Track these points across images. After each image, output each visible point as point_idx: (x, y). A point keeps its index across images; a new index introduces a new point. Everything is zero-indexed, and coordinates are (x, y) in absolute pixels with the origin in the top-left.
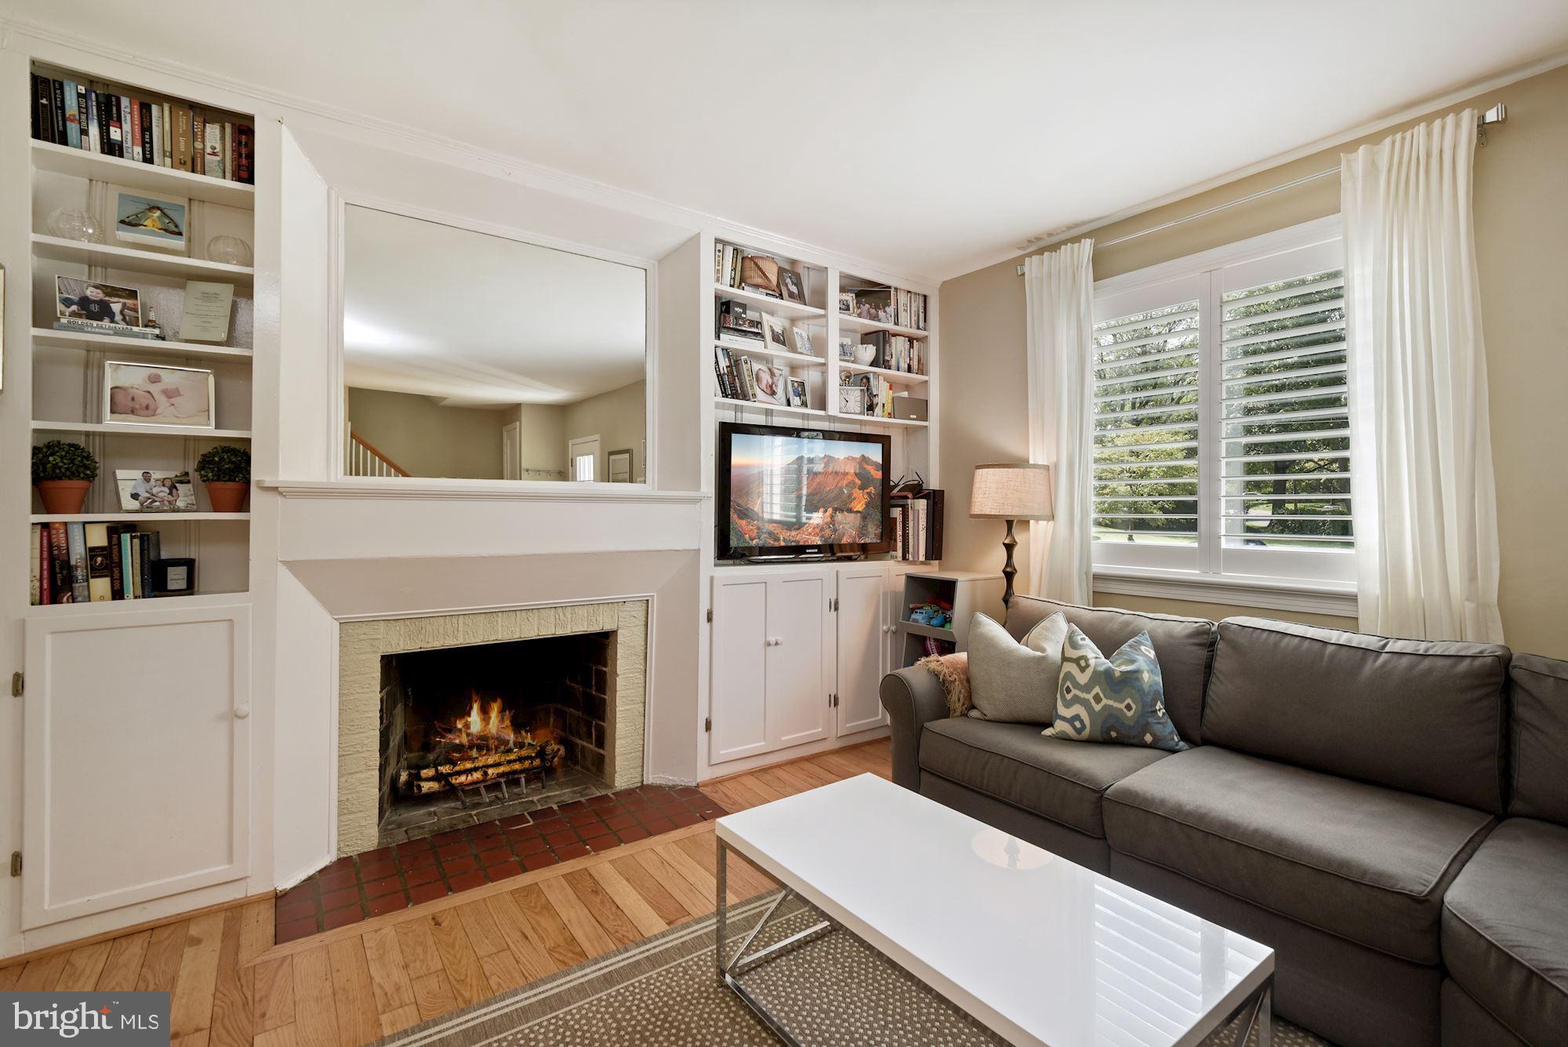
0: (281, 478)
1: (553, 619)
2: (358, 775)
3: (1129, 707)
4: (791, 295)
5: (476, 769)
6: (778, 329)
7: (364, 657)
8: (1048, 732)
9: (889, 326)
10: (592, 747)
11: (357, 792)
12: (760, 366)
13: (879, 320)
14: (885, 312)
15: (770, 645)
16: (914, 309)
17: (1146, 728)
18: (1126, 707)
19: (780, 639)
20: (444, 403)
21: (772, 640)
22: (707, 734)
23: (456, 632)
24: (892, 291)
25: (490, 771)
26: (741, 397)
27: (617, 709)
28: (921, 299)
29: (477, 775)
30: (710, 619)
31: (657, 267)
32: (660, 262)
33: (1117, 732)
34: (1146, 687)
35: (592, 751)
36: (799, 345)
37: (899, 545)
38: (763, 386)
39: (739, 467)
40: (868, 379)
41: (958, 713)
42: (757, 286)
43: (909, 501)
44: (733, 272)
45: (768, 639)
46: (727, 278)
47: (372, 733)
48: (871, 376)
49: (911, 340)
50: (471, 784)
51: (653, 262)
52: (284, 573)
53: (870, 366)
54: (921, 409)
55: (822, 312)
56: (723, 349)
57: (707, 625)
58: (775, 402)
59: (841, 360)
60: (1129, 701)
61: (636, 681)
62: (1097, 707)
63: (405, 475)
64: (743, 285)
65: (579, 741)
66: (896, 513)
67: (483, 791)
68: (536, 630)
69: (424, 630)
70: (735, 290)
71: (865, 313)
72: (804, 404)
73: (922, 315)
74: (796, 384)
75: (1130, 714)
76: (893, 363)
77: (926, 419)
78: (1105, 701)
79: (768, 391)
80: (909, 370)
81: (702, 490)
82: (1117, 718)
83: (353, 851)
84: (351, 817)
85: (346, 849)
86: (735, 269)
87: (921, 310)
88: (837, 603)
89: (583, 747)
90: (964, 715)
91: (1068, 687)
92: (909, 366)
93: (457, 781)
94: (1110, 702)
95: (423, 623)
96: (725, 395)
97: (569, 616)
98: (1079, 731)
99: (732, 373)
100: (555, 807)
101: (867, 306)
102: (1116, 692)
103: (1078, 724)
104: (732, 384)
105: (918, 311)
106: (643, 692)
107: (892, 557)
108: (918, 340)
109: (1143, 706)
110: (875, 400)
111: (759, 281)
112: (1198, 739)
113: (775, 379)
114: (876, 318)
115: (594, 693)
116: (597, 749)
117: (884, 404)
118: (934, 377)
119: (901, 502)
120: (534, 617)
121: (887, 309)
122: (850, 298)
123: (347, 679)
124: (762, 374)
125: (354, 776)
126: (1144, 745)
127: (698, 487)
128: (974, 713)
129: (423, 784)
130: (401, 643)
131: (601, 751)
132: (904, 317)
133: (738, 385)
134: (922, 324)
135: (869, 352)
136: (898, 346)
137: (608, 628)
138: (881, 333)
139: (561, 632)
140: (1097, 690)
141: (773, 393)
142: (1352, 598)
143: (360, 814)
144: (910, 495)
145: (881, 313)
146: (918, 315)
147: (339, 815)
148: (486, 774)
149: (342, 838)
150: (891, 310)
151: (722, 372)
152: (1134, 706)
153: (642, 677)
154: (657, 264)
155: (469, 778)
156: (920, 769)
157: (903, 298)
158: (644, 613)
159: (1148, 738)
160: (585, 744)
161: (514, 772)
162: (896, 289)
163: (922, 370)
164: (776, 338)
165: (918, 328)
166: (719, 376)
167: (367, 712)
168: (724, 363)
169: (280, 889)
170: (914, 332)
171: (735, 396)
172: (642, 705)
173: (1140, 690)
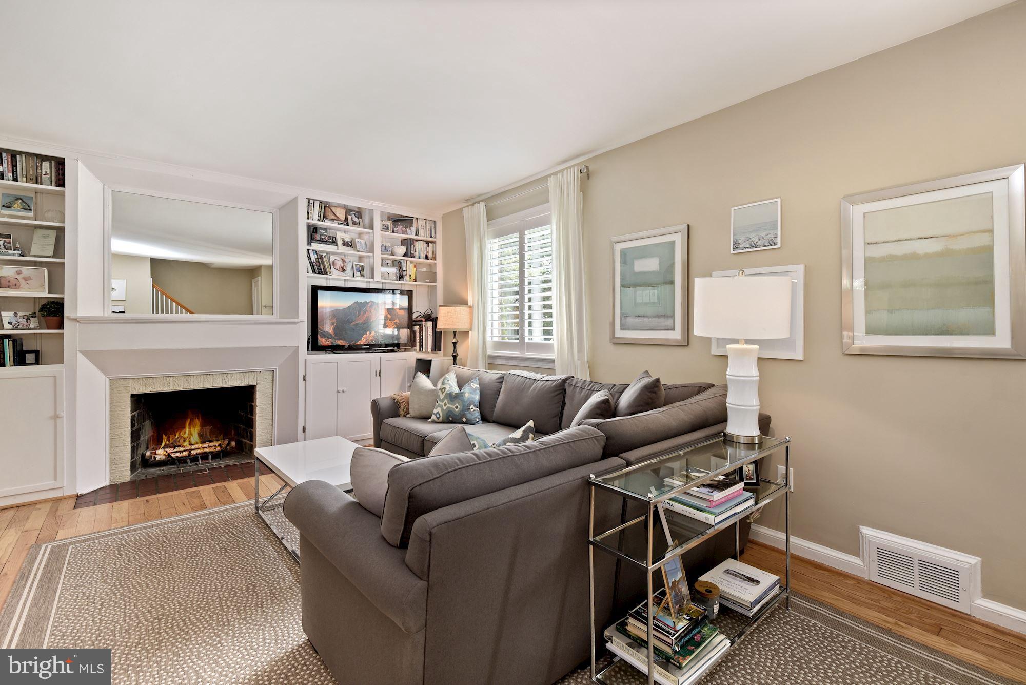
0: (78, 315)
1: (221, 380)
2: (120, 448)
3: (457, 407)
4: (354, 223)
5: (185, 451)
6: (348, 239)
7: (123, 394)
8: (430, 420)
9: (413, 236)
10: (248, 442)
11: (120, 455)
12: (336, 258)
13: (407, 234)
14: (410, 229)
15: (339, 392)
16: (428, 227)
17: (464, 415)
18: (456, 408)
19: (345, 389)
20: (213, 266)
21: (341, 390)
22: (303, 434)
23: (169, 384)
24: (414, 220)
25: (192, 452)
26: (323, 273)
27: (257, 422)
28: (433, 223)
29: (186, 453)
30: (304, 379)
31: (278, 212)
32: (279, 209)
33: (452, 418)
34: (466, 400)
35: (249, 444)
36: (358, 247)
37: (418, 344)
38: (337, 268)
39: (322, 308)
40: (401, 263)
41: (403, 415)
42: (333, 220)
43: (423, 323)
44: (319, 213)
45: (338, 389)
46: (316, 216)
47: (127, 429)
48: (402, 261)
49: (427, 243)
50: (182, 457)
51: (276, 209)
52: (80, 357)
53: (403, 256)
54: (433, 277)
55: (371, 231)
56: (313, 250)
57: (304, 382)
58: (346, 275)
59: (381, 254)
60: (457, 405)
61: (267, 409)
62: (445, 408)
63: (191, 313)
64: (325, 219)
65: (244, 440)
66: (417, 328)
67: (189, 461)
68: (212, 384)
69: (152, 384)
70: (320, 223)
71: (400, 230)
72: (363, 276)
73: (433, 231)
74: (358, 266)
75: (457, 410)
76: (417, 254)
77: (435, 282)
78: (448, 405)
79: (341, 270)
80: (427, 257)
81: (300, 318)
82: (452, 412)
83: (118, 481)
84: (117, 466)
85: (114, 481)
86: (321, 212)
87: (433, 228)
88: (380, 373)
89: (245, 442)
90: (405, 416)
91: (446, 402)
92: (426, 256)
93: (175, 455)
94: (450, 406)
95: (152, 379)
96: (314, 272)
97: (229, 378)
98: (438, 418)
99: (319, 262)
100: (222, 466)
101: (401, 227)
102: (452, 401)
103: (438, 415)
104: (318, 267)
105: (431, 228)
106: (271, 415)
107: (415, 350)
108: (432, 242)
109: (463, 407)
110: (405, 273)
111: (334, 217)
112: (491, 421)
113: (346, 264)
114: (405, 233)
115: (249, 416)
116: (250, 443)
117: (410, 275)
118: (439, 262)
119: (420, 323)
120: (210, 378)
121: (411, 228)
122: (389, 224)
123: (114, 404)
124: (336, 262)
125: (118, 448)
126: (463, 423)
127: (297, 317)
128: (408, 416)
129: (156, 456)
130: (141, 389)
131: (252, 443)
132: (421, 232)
133: (322, 267)
134: (433, 235)
135: (402, 250)
136: (420, 247)
137: (251, 383)
138: (409, 240)
139: (225, 385)
140: (446, 401)
141: (344, 271)
142: (552, 361)
143: (121, 465)
144: (424, 320)
145: (408, 230)
146: (431, 230)
147: (110, 465)
148: (190, 452)
149: (112, 475)
150: (413, 228)
151: (313, 261)
152: (459, 407)
153: (271, 407)
154: (278, 211)
155: (181, 454)
156: (381, 440)
157: (421, 223)
158: (271, 377)
159: (464, 420)
160: (246, 441)
161: (206, 452)
162: (417, 218)
163: (434, 258)
164: (345, 244)
165: (431, 237)
166: (312, 264)
167: (124, 419)
168: (313, 257)
169: (79, 493)
170: (429, 239)
171: (320, 272)
172: (271, 421)
173: (463, 401)
